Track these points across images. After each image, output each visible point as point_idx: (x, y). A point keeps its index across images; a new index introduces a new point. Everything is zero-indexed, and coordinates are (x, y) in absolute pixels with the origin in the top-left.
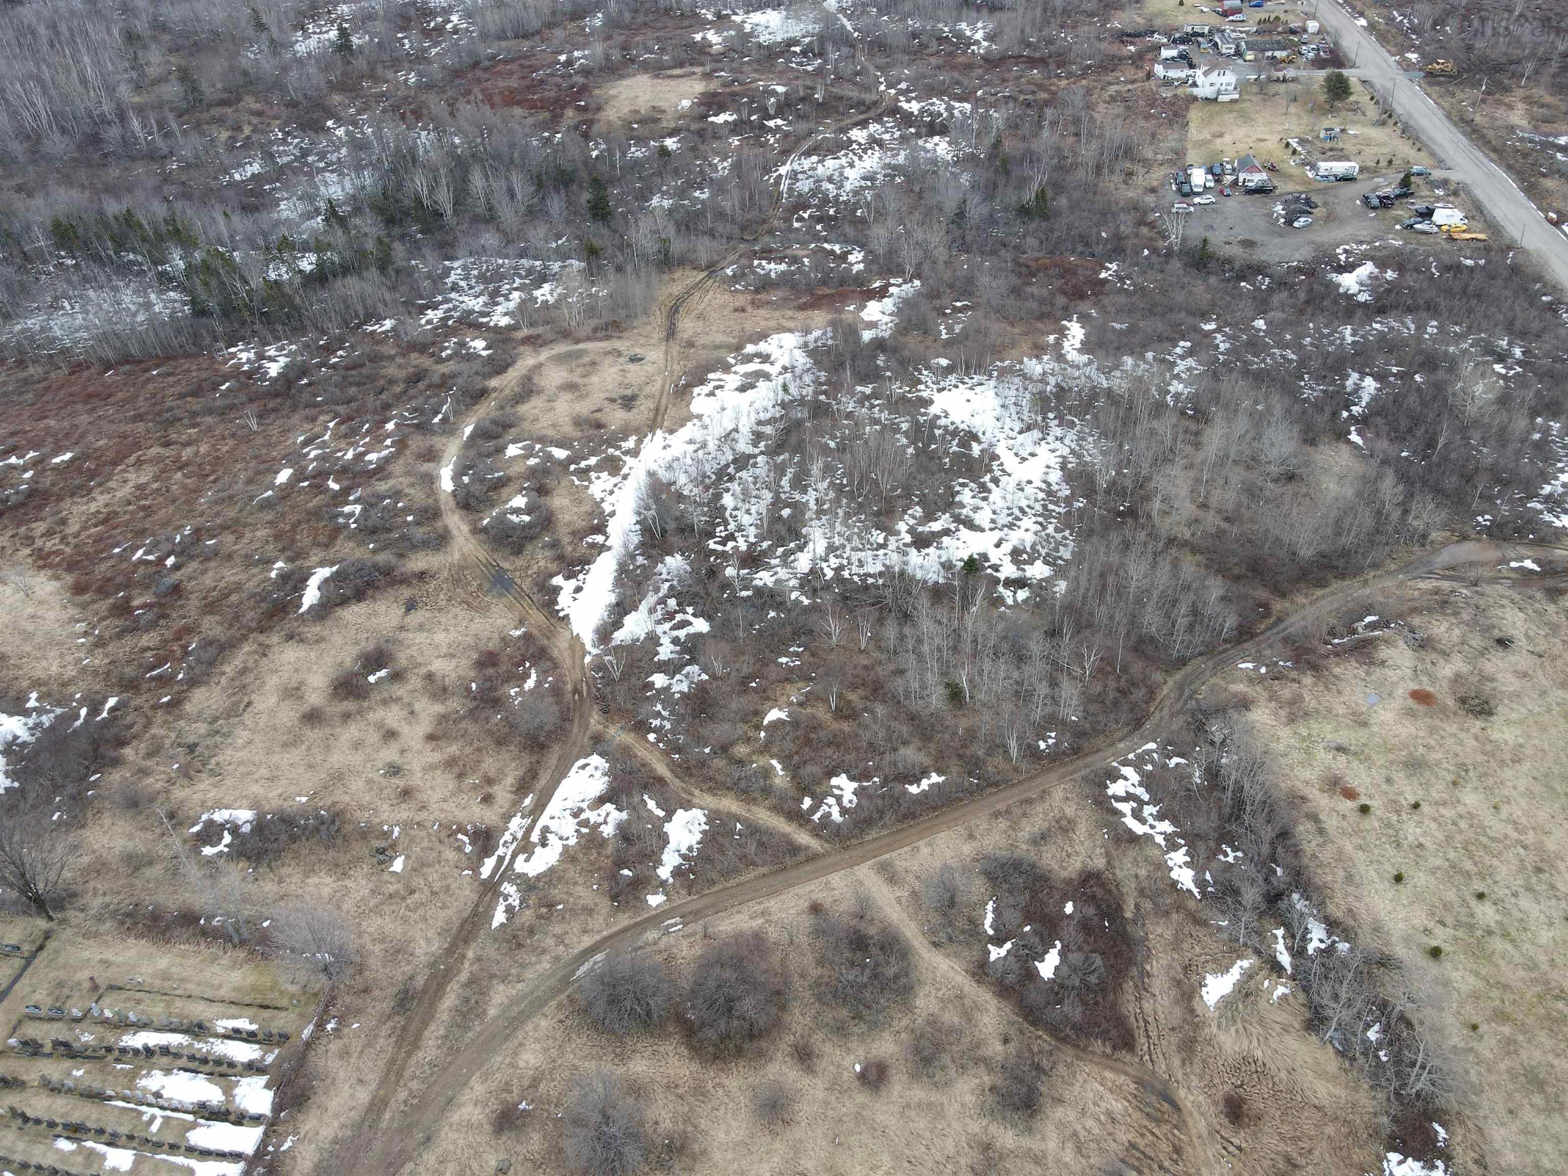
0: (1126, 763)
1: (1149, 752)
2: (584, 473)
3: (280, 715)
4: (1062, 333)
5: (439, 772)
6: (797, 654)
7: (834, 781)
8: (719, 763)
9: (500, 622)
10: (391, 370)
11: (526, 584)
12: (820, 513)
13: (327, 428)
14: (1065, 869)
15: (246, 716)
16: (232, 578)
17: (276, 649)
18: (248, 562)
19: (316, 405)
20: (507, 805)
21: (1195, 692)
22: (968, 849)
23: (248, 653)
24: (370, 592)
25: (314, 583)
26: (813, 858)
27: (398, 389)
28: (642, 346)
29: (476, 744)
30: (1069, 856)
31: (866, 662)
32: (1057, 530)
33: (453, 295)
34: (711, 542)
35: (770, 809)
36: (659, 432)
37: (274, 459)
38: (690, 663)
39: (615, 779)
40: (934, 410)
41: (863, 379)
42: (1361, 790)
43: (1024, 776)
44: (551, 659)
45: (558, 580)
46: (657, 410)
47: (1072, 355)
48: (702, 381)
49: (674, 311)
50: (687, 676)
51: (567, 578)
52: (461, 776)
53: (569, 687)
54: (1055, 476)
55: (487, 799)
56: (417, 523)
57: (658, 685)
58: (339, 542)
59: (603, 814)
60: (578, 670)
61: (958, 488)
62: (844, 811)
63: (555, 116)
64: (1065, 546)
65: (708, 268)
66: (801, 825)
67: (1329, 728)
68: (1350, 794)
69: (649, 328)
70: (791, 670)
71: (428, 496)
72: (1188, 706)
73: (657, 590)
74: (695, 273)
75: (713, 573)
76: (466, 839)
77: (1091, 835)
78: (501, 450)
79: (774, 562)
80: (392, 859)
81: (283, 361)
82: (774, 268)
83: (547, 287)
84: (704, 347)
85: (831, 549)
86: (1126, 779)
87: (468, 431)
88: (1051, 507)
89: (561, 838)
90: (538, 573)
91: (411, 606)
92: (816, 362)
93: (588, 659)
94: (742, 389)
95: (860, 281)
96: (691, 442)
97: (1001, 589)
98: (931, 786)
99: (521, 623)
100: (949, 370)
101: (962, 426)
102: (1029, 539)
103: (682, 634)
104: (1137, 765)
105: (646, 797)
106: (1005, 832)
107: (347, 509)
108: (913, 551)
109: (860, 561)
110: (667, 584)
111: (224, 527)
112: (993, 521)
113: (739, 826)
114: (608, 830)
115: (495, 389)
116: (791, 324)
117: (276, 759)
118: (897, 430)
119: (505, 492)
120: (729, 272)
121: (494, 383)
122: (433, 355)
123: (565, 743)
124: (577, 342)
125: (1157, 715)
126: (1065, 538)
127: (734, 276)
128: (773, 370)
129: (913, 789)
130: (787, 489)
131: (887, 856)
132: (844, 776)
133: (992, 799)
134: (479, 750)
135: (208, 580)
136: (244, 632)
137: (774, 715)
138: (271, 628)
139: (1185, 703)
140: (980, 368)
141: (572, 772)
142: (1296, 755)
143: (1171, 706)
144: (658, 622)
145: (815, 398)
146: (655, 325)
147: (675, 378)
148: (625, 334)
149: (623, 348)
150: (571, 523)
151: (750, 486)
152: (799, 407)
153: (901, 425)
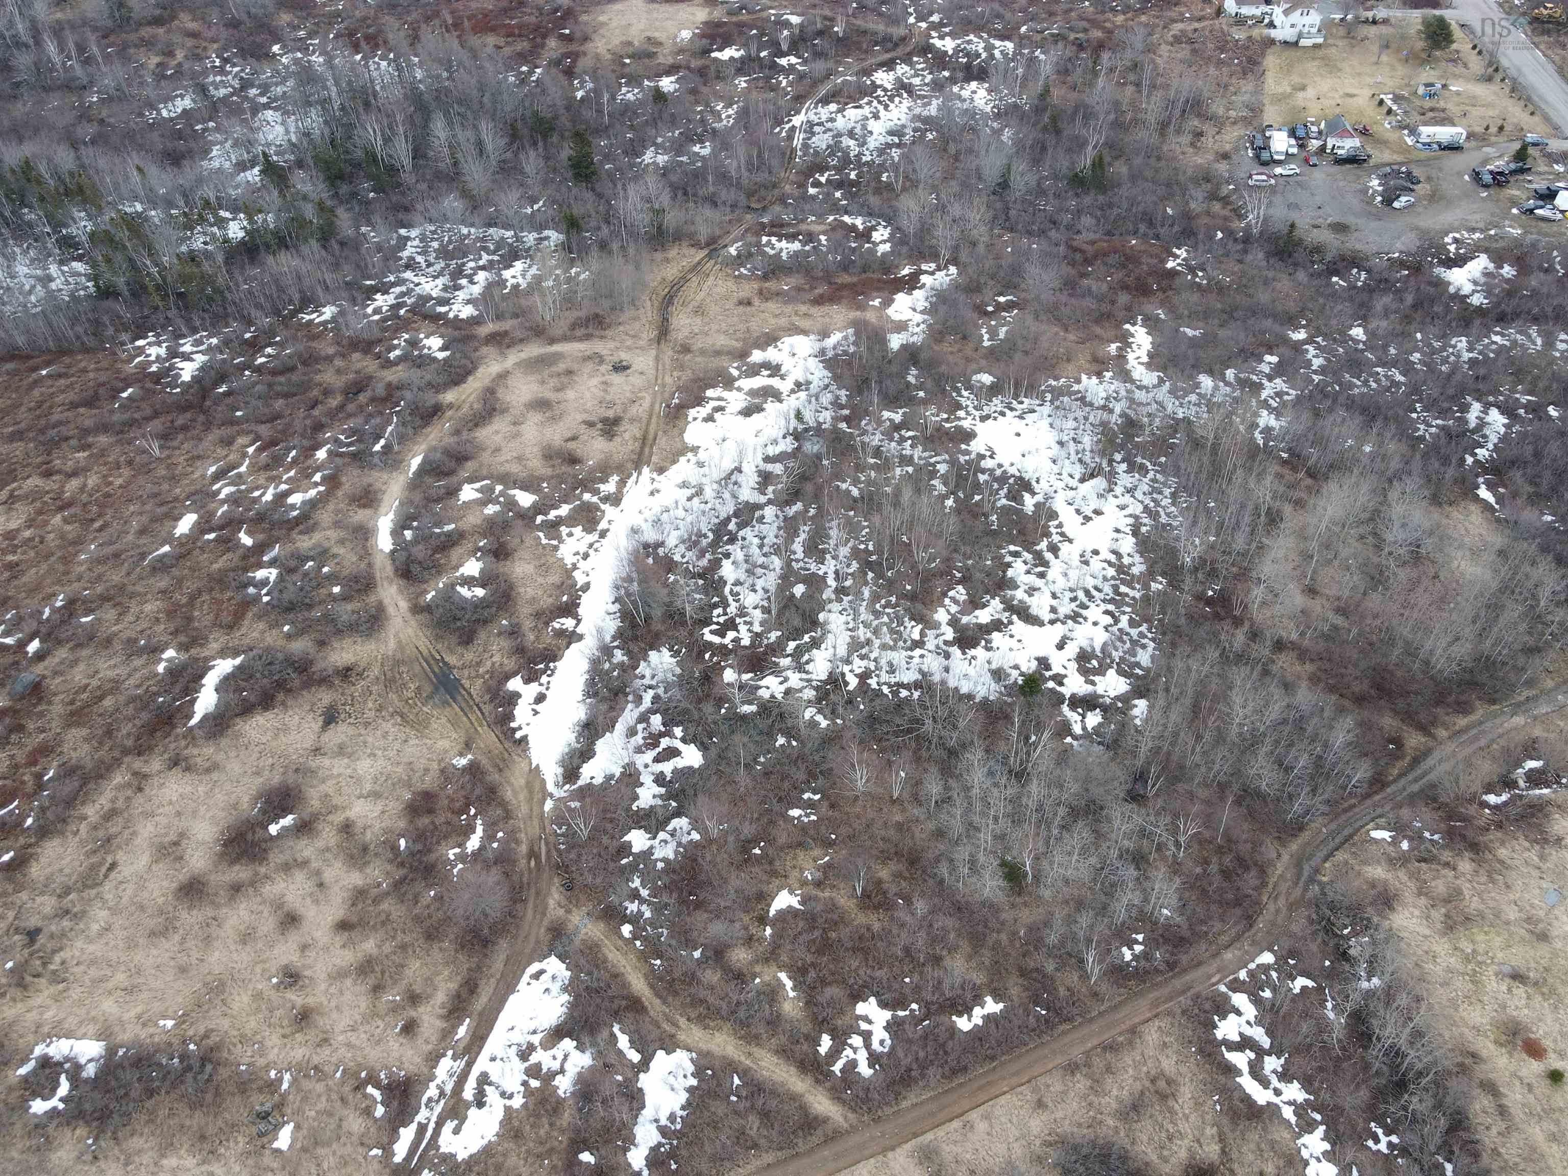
0: (1237, 986)
1: (1266, 968)
2: (553, 527)
3: (150, 885)
4: (1125, 340)
5: (348, 982)
6: (810, 804)
7: (861, 1008)
8: (712, 976)
9: (443, 744)
10: (328, 377)
11: (476, 688)
12: (841, 591)
13: (244, 455)
14: (1166, 1160)
15: (108, 886)
16: (111, 674)
17: (156, 781)
18: (132, 649)
19: (234, 422)
20: (434, 1039)
21: (1317, 871)
22: (1037, 1125)
23: (120, 788)
24: (281, 696)
25: (211, 680)
26: (836, 1135)
27: (334, 402)
28: (629, 348)
29: (400, 936)
30: (1170, 1139)
31: (898, 818)
32: (1132, 623)
33: (408, 275)
34: (706, 630)
35: (777, 1052)
36: (646, 470)
37: (176, 499)
38: (678, 814)
39: (577, 997)
40: (977, 446)
41: (892, 402)
42: (1547, 1043)
43: (1106, 1005)
44: (503, 804)
45: (515, 684)
46: (644, 439)
47: (1140, 373)
48: (700, 401)
49: (668, 301)
50: (673, 834)
51: (527, 681)
52: (377, 989)
53: (524, 848)
54: (1127, 544)
55: (409, 1028)
56: (345, 598)
57: (635, 849)
58: (246, 622)
59: (560, 1057)
60: (536, 822)
61: (1008, 559)
62: (874, 1059)
63: (536, 46)
64: (1144, 647)
65: (708, 245)
66: (817, 1081)
67: (1498, 941)
68: (1534, 1050)
69: (637, 325)
70: (804, 829)
71: (361, 558)
72: (1310, 895)
73: (639, 700)
74: (693, 251)
75: (710, 676)
76: (376, 1094)
77: (1198, 1104)
78: (453, 492)
79: (785, 662)
80: (278, 1127)
81: (200, 359)
82: (786, 248)
83: (519, 265)
84: (703, 352)
85: (855, 646)
86: (1238, 1013)
87: (415, 463)
88: (1123, 589)
89: (503, 1095)
90: (492, 672)
91: (330, 718)
92: (836, 378)
93: (549, 805)
94: (747, 412)
95: (886, 265)
96: (684, 485)
97: (1065, 708)
98: (987, 1018)
99: (468, 746)
100: (994, 390)
101: (1012, 471)
102: (1100, 637)
103: (667, 768)
104: (1252, 989)
105: (616, 1029)
106: (1085, 1097)
107: (260, 574)
108: (955, 651)
109: (890, 664)
110: (651, 693)
111: (105, 598)
112: (1053, 610)
113: (737, 1081)
114: (564, 1085)
115: (450, 406)
116: (804, 324)
117: (138, 957)
118: (933, 474)
119: (455, 553)
120: (733, 251)
121: (449, 396)
122: (378, 356)
123: (515, 937)
124: (552, 341)
125: (1271, 907)
126: (1142, 635)
127: (739, 256)
128: (784, 386)
129: (963, 1024)
130: (800, 555)
131: (929, 1136)
132: (872, 1000)
133: (1067, 1039)
134: (403, 947)
135: (78, 675)
136: (116, 754)
137: (784, 900)
138: (150, 749)
139: (1306, 890)
140: (1032, 390)
141: (522, 986)
142: (1461, 985)
143: (1288, 894)
144: (639, 750)
145: (834, 426)
146: (644, 321)
147: (667, 395)
148: (609, 333)
149: (604, 352)
150: (534, 599)
151: (755, 550)
152: (815, 439)
153: (938, 466)
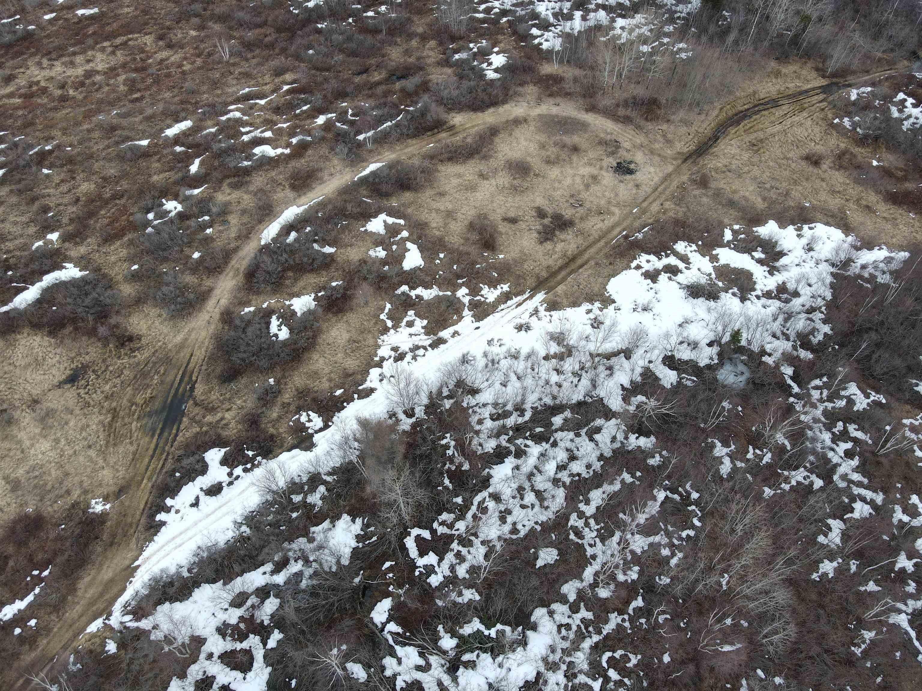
2: (404, 307)
9: (106, 474)
10: (395, 52)
11: (186, 434)
12: (587, 597)
13: (277, 90)
16: (9, 228)
18: (39, 215)
19: (301, 57)
24: (68, 330)
25: (49, 279)
27: (377, 77)
28: (652, 152)
36: (540, 296)
37: (197, 103)
45: (214, 456)
46: (573, 259)
48: (662, 249)
49: (736, 120)
51: (224, 462)
56: (194, 267)
60: (68, 635)
65: (833, 76)
69: (683, 130)
71: (240, 238)
78: (368, 215)
84: (718, 194)
87: (371, 168)
90: (211, 428)
91: (74, 377)
92: (833, 305)
93: (95, 626)
94: (696, 291)
96: (558, 338)
99: (119, 493)
107: (170, 205)
115: (450, 128)
116: (856, 217)
118: (842, 510)
120: (854, 94)
121: (459, 119)
122: (447, 52)
124: (592, 109)
128: (765, 283)
144: (223, 630)
145: (777, 366)
146: (693, 130)
147: (637, 224)
148: (650, 126)
149: (626, 145)
150: (315, 375)
151: (550, 468)
152: (741, 367)
153: (858, 506)
